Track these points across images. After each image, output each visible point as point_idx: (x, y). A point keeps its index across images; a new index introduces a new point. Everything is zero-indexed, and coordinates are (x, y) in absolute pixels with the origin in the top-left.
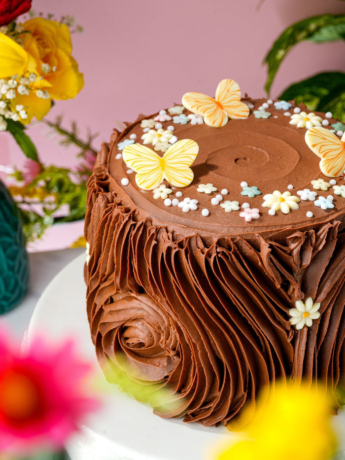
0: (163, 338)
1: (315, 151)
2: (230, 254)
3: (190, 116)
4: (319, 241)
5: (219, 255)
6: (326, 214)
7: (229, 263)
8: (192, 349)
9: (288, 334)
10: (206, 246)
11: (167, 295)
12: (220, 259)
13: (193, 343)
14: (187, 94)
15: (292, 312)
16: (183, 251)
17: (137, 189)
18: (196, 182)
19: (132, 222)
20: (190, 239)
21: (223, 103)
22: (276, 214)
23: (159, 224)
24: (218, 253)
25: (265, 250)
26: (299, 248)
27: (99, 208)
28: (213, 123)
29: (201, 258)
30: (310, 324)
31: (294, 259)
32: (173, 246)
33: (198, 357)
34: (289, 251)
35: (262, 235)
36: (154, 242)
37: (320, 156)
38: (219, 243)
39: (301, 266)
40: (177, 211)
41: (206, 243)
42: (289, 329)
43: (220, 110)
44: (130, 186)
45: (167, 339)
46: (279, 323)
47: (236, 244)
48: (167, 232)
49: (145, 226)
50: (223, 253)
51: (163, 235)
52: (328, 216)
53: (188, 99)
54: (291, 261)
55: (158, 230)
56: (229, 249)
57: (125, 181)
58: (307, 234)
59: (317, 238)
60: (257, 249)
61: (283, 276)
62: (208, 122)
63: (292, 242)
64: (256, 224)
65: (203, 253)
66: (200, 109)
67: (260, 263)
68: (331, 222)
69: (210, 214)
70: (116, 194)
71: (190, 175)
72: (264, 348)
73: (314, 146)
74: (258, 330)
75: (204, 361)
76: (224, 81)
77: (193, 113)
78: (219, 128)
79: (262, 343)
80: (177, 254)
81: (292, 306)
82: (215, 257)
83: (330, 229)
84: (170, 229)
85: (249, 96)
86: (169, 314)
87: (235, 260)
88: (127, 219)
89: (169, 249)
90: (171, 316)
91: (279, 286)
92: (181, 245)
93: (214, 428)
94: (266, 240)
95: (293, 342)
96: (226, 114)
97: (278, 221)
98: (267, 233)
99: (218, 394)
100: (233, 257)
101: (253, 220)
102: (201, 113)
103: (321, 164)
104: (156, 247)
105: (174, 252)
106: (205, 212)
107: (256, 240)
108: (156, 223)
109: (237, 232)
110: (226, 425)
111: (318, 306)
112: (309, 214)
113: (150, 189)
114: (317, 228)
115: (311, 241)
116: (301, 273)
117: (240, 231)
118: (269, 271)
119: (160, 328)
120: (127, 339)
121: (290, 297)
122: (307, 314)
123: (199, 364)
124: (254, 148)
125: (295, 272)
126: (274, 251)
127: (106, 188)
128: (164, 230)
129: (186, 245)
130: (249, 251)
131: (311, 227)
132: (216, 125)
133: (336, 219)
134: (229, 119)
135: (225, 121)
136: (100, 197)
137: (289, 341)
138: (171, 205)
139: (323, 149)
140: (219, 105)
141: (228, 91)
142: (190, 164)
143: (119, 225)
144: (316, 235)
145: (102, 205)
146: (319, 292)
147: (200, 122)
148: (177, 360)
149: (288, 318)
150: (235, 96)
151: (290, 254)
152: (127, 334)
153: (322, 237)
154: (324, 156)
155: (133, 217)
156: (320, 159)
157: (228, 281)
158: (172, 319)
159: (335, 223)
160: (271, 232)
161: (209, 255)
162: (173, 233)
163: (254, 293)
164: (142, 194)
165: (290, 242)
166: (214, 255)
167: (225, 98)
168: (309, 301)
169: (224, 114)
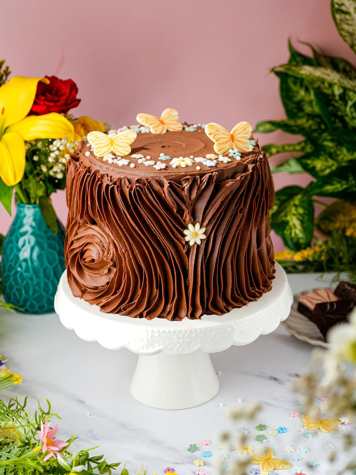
0: (106, 254)
1: (211, 137)
2: (144, 188)
3: (142, 128)
4: (202, 183)
5: (137, 188)
6: (210, 169)
7: (143, 193)
8: (122, 257)
9: (184, 248)
10: (130, 183)
11: (107, 218)
12: (137, 190)
13: (123, 253)
14: (141, 114)
15: (186, 232)
16: (116, 187)
17: (95, 157)
18: (131, 153)
19: (88, 174)
20: (120, 179)
21: (165, 121)
22: (177, 167)
23: (103, 173)
24: (137, 186)
25: (166, 185)
26: (188, 186)
27: (71, 172)
28: (156, 131)
29: (127, 191)
30: (199, 242)
31: (185, 193)
32: (110, 183)
33: (126, 264)
34: (182, 188)
35: (165, 177)
36: (100, 183)
37: (214, 141)
38: (138, 181)
39: (190, 199)
40: (116, 166)
41: (130, 182)
42: (184, 243)
43: (162, 125)
44: (91, 156)
45: (108, 254)
46: (178, 239)
47: (149, 183)
48: (108, 176)
49: (95, 174)
50: (140, 187)
51: (106, 178)
52: (210, 170)
53: (141, 117)
54: (183, 194)
55: (102, 176)
56: (145, 185)
57: (88, 154)
58: (195, 178)
59: (201, 181)
60: (162, 186)
61: (178, 204)
62: (153, 131)
63: (185, 183)
64: (163, 171)
65: (128, 188)
66: (147, 123)
67: (163, 195)
68: (212, 172)
69: (135, 167)
70: (82, 163)
71: (129, 150)
72: (168, 257)
73: (210, 134)
74: (164, 243)
75: (130, 266)
76: (168, 110)
77: (144, 126)
78: (160, 135)
79: (167, 254)
80: (113, 188)
81: (186, 228)
82: (134, 190)
83: (211, 176)
84: (110, 175)
85: (187, 123)
86: (109, 235)
87: (147, 192)
88: (85, 172)
89: (108, 186)
90: (110, 236)
91: (175, 211)
92: (115, 183)
93: (138, 319)
94: (167, 180)
95: (188, 253)
96: (166, 128)
97: (177, 171)
98: (168, 176)
99: (140, 292)
100: (146, 189)
101: (161, 169)
102: (148, 126)
103: (214, 146)
104: (101, 185)
105: (110, 187)
106: (132, 165)
107: (161, 181)
108: (102, 172)
109: (150, 175)
110: (146, 317)
111: (204, 230)
112: (198, 168)
113: (102, 156)
114: (202, 175)
115: (197, 183)
116: (191, 205)
117: (152, 175)
118: (169, 200)
119: (104, 246)
120: (85, 259)
121: (184, 221)
122: (196, 234)
123: (127, 269)
124: (178, 142)
125: (187, 203)
126: (171, 186)
127: (77, 160)
128: (106, 176)
129: (119, 183)
130: (157, 187)
131: (198, 174)
132: (158, 133)
133: (215, 171)
134: (167, 131)
135: (165, 131)
136: (72, 164)
137: (184, 252)
138: (113, 163)
139: (216, 136)
140: (162, 122)
141: (170, 115)
142: (130, 144)
143: (80, 177)
144: (200, 180)
145: (73, 169)
146: (203, 221)
147: (147, 131)
148: (114, 270)
149: (184, 236)
150: (174, 119)
151: (183, 189)
152: (85, 256)
153: (204, 181)
154: (217, 141)
155: (89, 170)
156: (214, 143)
157: (142, 205)
158: (111, 238)
159: (214, 173)
160: (171, 176)
161: (131, 189)
162: (111, 177)
163: (160, 215)
164: (97, 159)
165: (183, 182)
166: (134, 187)
167: (167, 119)
168: (198, 225)
169: (164, 128)
